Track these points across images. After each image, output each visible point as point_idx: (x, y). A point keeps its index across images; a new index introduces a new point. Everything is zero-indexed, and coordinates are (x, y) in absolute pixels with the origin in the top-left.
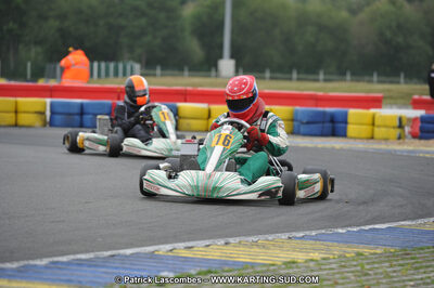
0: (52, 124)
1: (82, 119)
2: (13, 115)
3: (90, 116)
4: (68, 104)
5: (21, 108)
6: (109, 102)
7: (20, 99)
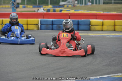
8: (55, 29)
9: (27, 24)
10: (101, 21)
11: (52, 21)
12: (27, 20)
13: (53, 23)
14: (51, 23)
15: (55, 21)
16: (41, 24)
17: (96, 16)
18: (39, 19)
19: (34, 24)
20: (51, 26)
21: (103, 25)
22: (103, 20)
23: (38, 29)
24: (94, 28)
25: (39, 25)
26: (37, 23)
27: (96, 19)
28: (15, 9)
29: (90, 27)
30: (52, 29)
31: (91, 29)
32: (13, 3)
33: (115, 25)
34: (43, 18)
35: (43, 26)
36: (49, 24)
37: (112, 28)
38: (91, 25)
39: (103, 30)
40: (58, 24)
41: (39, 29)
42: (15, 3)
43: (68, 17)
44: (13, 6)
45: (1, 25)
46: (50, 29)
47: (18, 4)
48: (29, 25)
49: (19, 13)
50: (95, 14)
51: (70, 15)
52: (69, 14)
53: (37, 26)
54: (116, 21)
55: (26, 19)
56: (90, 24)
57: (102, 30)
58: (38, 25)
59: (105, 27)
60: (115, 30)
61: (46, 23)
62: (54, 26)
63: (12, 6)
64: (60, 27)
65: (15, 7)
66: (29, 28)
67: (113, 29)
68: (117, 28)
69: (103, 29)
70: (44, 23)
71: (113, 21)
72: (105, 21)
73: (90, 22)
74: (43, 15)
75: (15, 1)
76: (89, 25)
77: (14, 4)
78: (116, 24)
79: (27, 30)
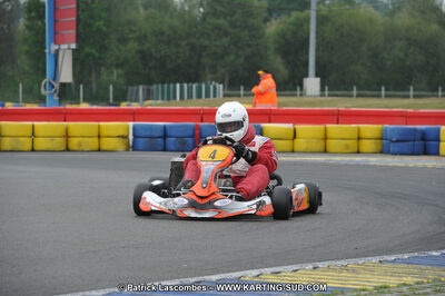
0: (135, 148)
1: (165, 142)
2: (96, 139)
3: (173, 139)
4: (150, 127)
5: (104, 133)
6: (193, 124)
7: (102, 123)
8: (172, 147)
9: (99, 137)
10: (290, 126)
11: (165, 128)
12: (99, 126)
13: (165, 134)
14: (161, 134)
15: (171, 127)
16: (135, 136)
18: (131, 124)
19: (118, 137)
20: (160, 141)
21: (295, 137)
22: (295, 122)
23: (128, 150)
25: (131, 137)
26: (124, 133)
27: (270, 122)
30: (165, 149)
32: (50, 83)
33: (326, 138)
35: (141, 141)
36: (157, 135)
37: (320, 146)
40: (180, 135)
41: (131, 148)
43: (199, 117)
45: (30, 140)
46: (160, 148)
48: (104, 140)
49: (71, 107)
51: (204, 114)
52: (201, 109)
53: (126, 141)
54: (328, 126)
55: (95, 123)
57: (293, 151)
58: (126, 137)
59: (300, 144)
60: (325, 151)
61: (148, 134)
62: (170, 141)
63: (48, 92)
64: (184, 143)
66: (104, 147)
67: (323, 149)
68: (332, 144)
69: (296, 149)
70: (143, 134)
71: (321, 127)
72: (301, 128)
77: (53, 87)
78: (329, 136)
79: (99, 150)
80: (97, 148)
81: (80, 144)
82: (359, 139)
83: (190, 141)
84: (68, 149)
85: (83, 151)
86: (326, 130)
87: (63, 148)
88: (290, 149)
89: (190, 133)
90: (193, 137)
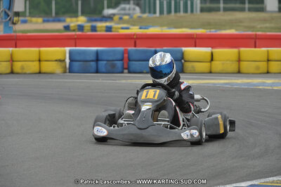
8: (104, 70)
9: (40, 61)
10: (209, 50)
11: (97, 53)
12: (40, 51)
13: (98, 57)
15: (102, 51)
16: (71, 60)
17: (195, 41)
18: (67, 49)
19: (56, 61)
20: (93, 64)
21: (212, 60)
22: (212, 48)
23: (65, 72)
24: (193, 67)
25: (68, 61)
26: (62, 58)
27: (195, 46)
28: (10, 25)
29: (183, 65)
30: (97, 72)
31: (185, 68)
32: (5, 12)
33: (239, 61)
34: (76, 46)
35: (76, 64)
36: (91, 59)
37: (234, 67)
38: (185, 61)
39: (213, 71)
40: (110, 58)
41: (68, 71)
42: (9, 13)
43: (133, 41)
44: (6, 19)
46: (93, 70)
47: (17, 14)
48: (43, 64)
49: (20, 34)
50: (193, 35)
51: (137, 38)
52: (134, 35)
53: (63, 64)
54: (242, 49)
55: (37, 49)
56: (183, 58)
57: (211, 72)
58: (63, 61)
59: (217, 66)
60: (239, 72)
61: (82, 58)
62: (101, 63)
63: (4, 20)
64: (114, 66)
65: (10, 23)
66: (44, 70)
67: (236, 70)
68: (245, 66)
70: (78, 58)
71: (235, 50)
72: (217, 51)
73: (183, 53)
74: (75, 39)
75: (9, 9)
76: (181, 60)
77: (8, 16)
78: (242, 59)
79: (40, 73)
80: (37, 71)
81: (22, 68)
82: (268, 60)
83: (119, 64)
84: (12, 72)
85: (25, 74)
86: (239, 53)
87: (9, 71)
88: (208, 70)
89: (119, 57)
90: (122, 60)
